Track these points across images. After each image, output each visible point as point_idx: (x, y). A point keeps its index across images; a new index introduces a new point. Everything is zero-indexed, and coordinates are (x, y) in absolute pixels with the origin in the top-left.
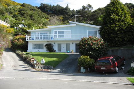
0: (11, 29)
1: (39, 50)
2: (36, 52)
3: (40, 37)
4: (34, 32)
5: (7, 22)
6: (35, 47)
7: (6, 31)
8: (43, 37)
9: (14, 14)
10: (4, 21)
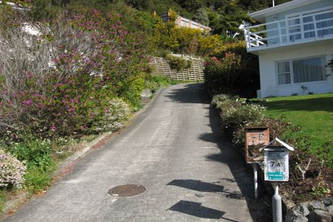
0: (213, 37)
1: (305, 84)
2: (295, 95)
3: (306, 28)
4: (277, 16)
5: (200, 21)
6: (288, 76)
7: (197, 44)
8: (319, 25)
9: (226, 8)
10: (194, 19)
